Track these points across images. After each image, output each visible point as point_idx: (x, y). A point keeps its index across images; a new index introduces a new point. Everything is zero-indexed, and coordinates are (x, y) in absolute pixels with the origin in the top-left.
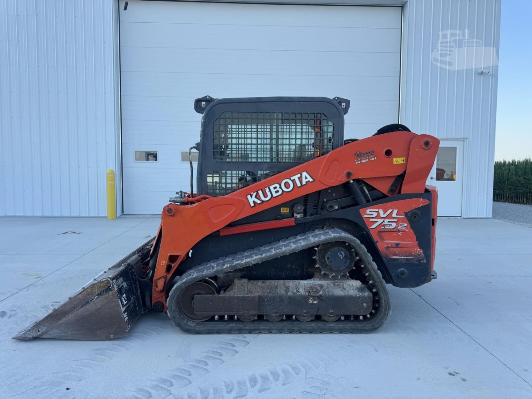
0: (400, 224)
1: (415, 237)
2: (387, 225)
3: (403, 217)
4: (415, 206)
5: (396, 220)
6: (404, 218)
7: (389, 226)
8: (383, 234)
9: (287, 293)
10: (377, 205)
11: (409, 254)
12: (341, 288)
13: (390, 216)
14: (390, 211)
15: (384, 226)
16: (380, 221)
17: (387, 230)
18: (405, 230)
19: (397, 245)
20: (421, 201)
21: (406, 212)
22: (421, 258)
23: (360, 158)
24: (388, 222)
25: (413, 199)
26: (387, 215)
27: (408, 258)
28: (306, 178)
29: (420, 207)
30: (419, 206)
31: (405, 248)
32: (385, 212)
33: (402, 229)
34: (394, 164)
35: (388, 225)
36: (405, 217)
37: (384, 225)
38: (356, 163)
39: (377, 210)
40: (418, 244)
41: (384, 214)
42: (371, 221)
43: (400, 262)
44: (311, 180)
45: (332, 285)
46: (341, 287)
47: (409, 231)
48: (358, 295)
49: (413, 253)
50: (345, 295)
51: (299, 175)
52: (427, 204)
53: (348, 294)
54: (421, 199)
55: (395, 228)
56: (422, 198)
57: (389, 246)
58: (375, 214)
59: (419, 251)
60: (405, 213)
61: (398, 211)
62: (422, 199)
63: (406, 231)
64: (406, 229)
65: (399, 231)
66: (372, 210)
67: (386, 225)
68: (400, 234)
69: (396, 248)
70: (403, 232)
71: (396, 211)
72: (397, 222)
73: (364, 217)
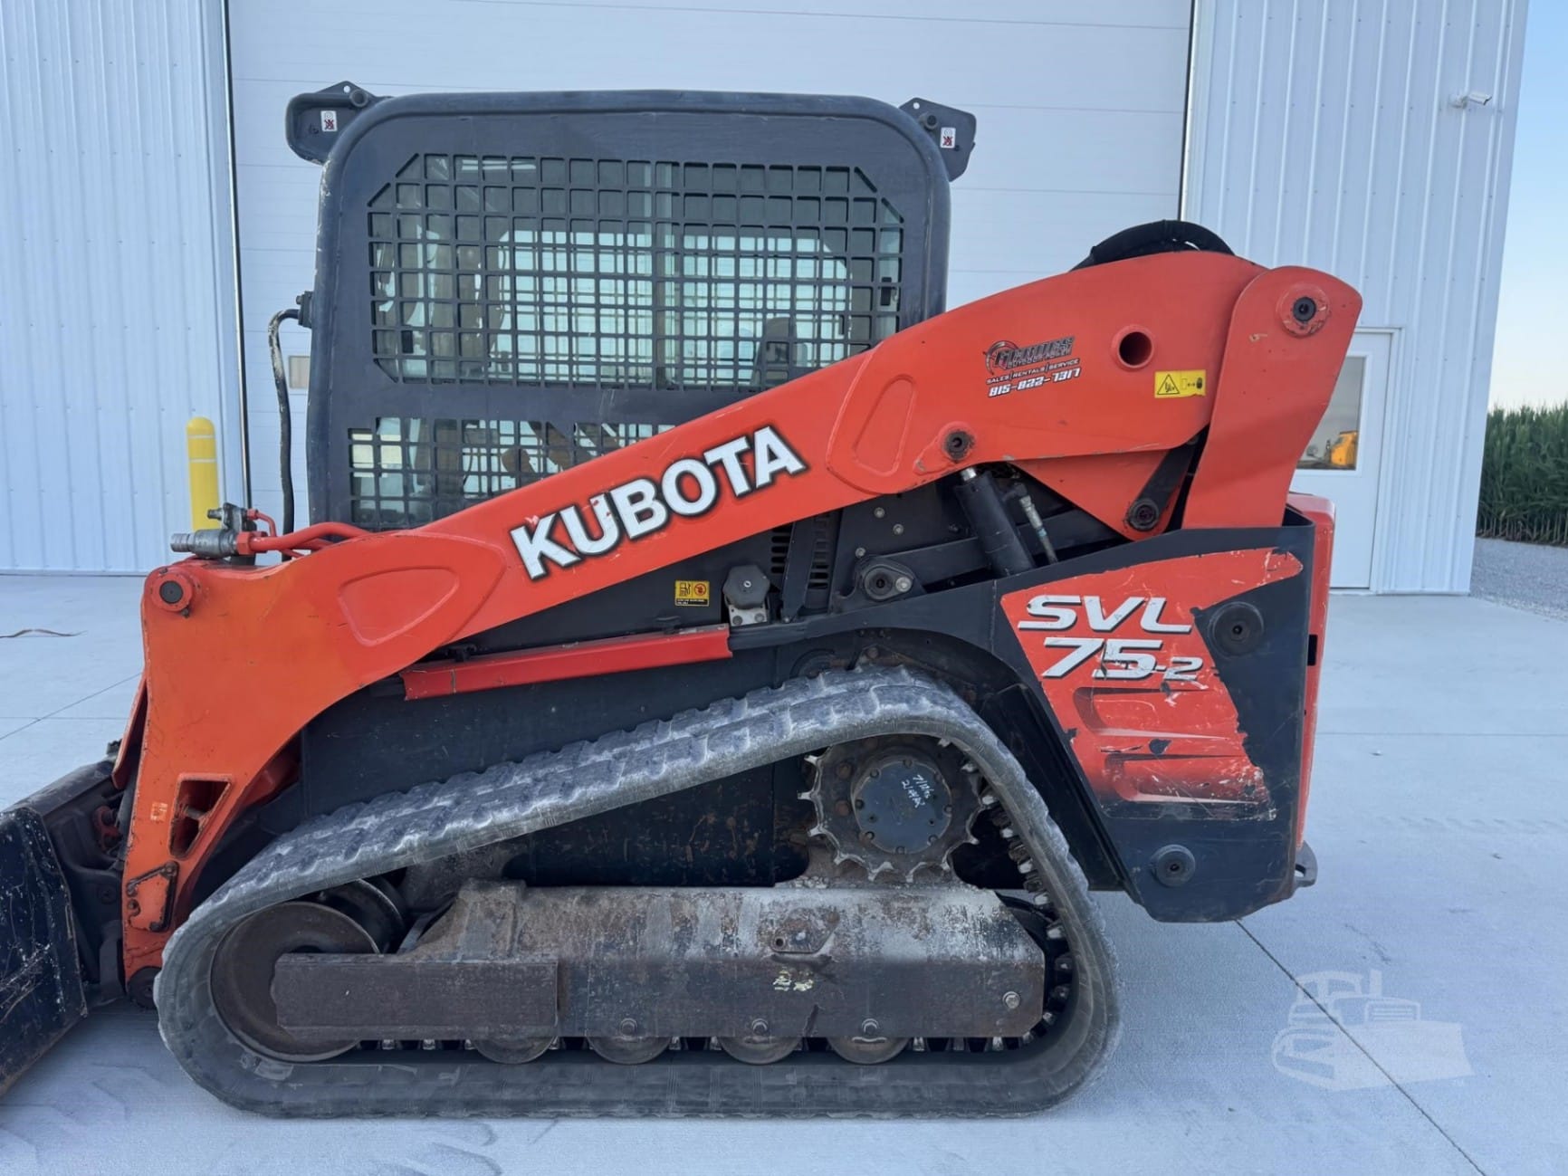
0: (1173, 659)
1: (1235, 715)
2: (1117, 664)
3: (1186, 628)
4: (1239, 584)
5: (1156, 643)
6: (1189, 633)
7: (1124, 666)
8: (1100, 700)
9: (683, 947)
10: (1075, 578)
11: (1206, 784)
12: (915, 926)
13: (1129, 626)
14: (1131, 603)
15: (1104, 666)
16: (1088, 646)
17: (1113, 685)
18: (1196, 683)
19: (1157, 745)
20: (1267, 562)
21: (1201, 608)
22: (1256, 803)
23: (1008, 371)
24: (1123, 650)
25: (1232, 552)
26: (1116, 622)
27: (1200, 800)
28: (772, 456)
29: (1261, 588)
30: (1259, 585)
31: (1191, 762)
32: (1108, 608)
33: (1182, 680)
34: (1157, 396)
35: (1123, 662)
36: (1196, 632)
37: (1105, 661)
38: (994, 392)
39: (1076, 599)
40: (1243, 745)
41: (1104, 618)
42: (1049, 646)
43: (1166, 816)
44: (794, 465)
45: (877, 910)
46: (913, 922)
47: (1209, 691)
48: (983, 958)
49: (1223, 782)
50: (930, 959)
51: (741, 444)
52: (1295, 573)
53: (943, 952)
54: (1268, 555)
55: (1150, 675)
56: (1271, 549)
57: (1123, 750)
58: (1067, 616)
59: (1250, 774)
60: (1195, 611)
61: (1165, 603)
62: (1273, 552)
63: (1198, 690)
64: (1196, 680)
65: (1166, 688)
66: (1053, 599)
67: (1113, 662)
68: (1169, 700)
69: (1153, 762)
70: (1185, 693)
71: (1156, 604)
72: (1160, 649)
73: (1021, 629)
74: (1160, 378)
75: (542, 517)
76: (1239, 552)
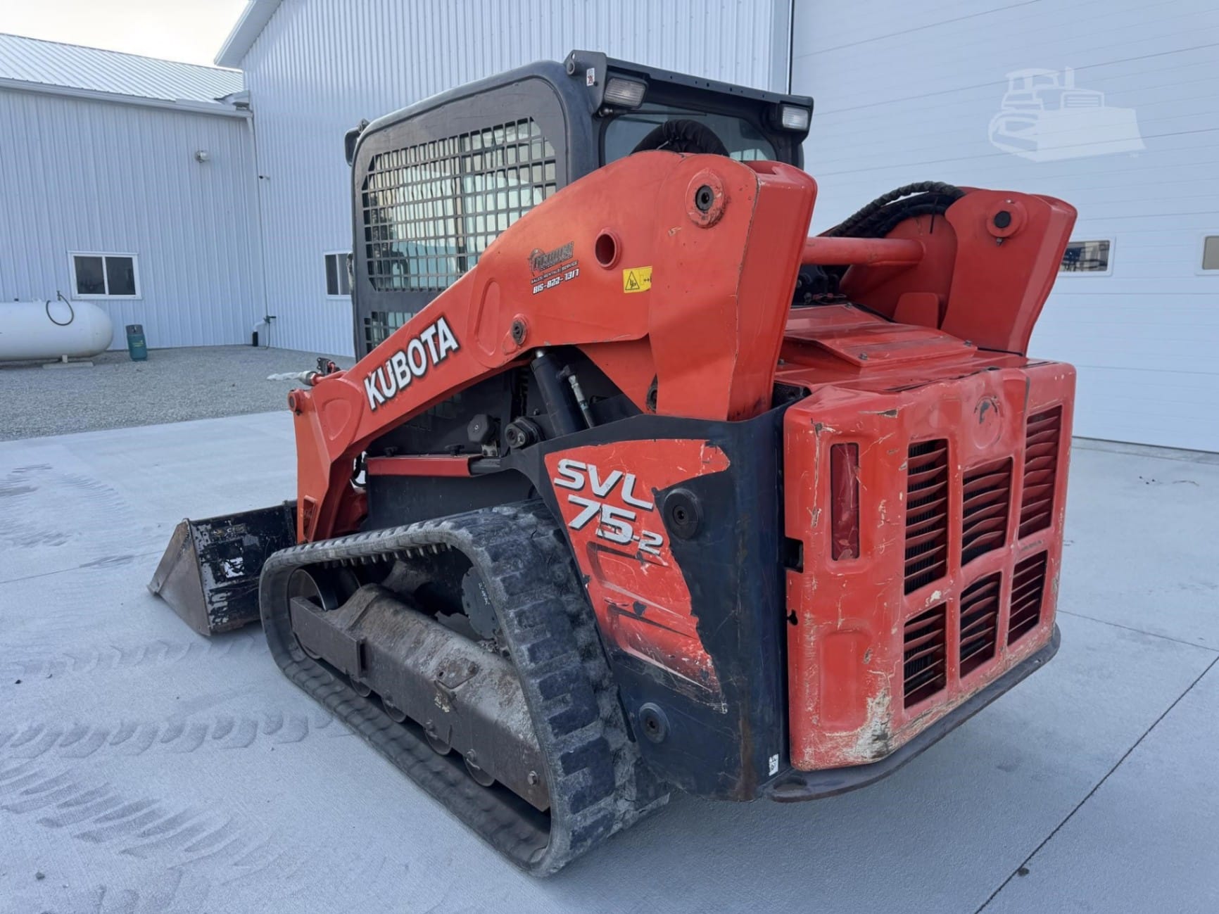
0: (644, 532)
1: (689, 598)
2: (609, 527)
3: (649, 505)
4: (684, 472)
5: (631, 515)
6: (651, 510)
7: (613, 529)
8: (602, 555)
10: (582, 447)
11: (673, 657)
13: (613, 496)
14: (615, 475)
15: (603, 526)
16: (593, 506)
17: (608, 544)
18: (658, 557)
19: (639, 607)
20: (702, 454)
21: (659, 489)
22: (711, 691)
23: (541, 274)
24: (612, 515)
25: (676, 440)
26: (607, 490)
27: (670, 670)
28: (445, 339)
29: (698, 477)
30: (697, 475)
31: (661, 630)
32: (603, 477)
33: (650, 553)
34: (625, 292)
35: (613, 526)
36: (656, 510)
37: (602, 523)
38: (536, 290)
39: (582, 466)
40: (697, 628)
41: (600, 485)
42: (571, 502)
43: (648, 674)
44: (455, 346)
46: (507, 693)
47: (669, 568)
48: (521, 736)
49: (685, 659)
50: (496, 722)
51: (432, 330)
52: (724, 468)
53: (505, 720)
54: (703, 447)
55: (630, 542)
56: (704, 441)
57: (618, 604)
58: (579, 481)
59: (703, 661)
60: (654, 490)
61: (635, 479)
62: (707, 444)
63: (662, 565)
64: (659, 555)
65: (640, 557)
66: (572, 463)
67: (607, 524)
68: (643, 568)
69: (636, 621)
70: (653, 566)
71: (630, 479)
72: (634, 520)
73: (556, 485)
74: (626, 273)
75: (372, 373)
76: (681, 441)
